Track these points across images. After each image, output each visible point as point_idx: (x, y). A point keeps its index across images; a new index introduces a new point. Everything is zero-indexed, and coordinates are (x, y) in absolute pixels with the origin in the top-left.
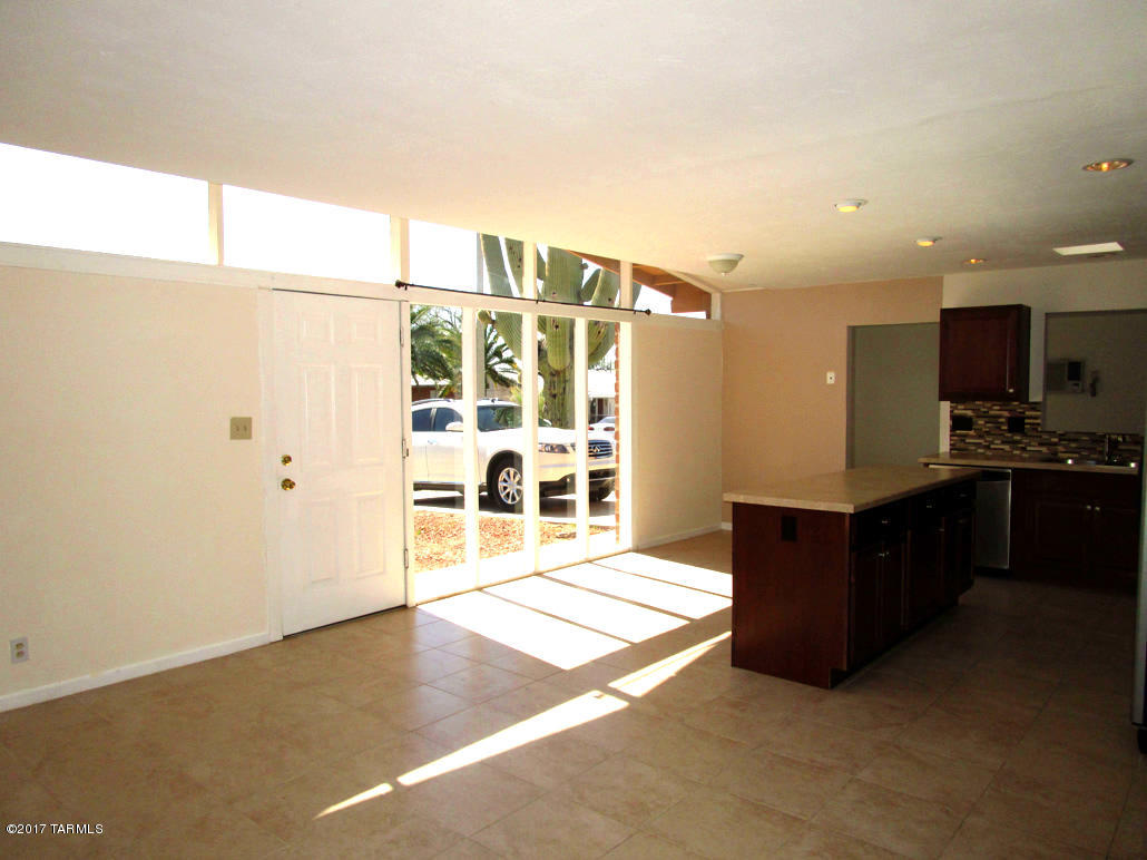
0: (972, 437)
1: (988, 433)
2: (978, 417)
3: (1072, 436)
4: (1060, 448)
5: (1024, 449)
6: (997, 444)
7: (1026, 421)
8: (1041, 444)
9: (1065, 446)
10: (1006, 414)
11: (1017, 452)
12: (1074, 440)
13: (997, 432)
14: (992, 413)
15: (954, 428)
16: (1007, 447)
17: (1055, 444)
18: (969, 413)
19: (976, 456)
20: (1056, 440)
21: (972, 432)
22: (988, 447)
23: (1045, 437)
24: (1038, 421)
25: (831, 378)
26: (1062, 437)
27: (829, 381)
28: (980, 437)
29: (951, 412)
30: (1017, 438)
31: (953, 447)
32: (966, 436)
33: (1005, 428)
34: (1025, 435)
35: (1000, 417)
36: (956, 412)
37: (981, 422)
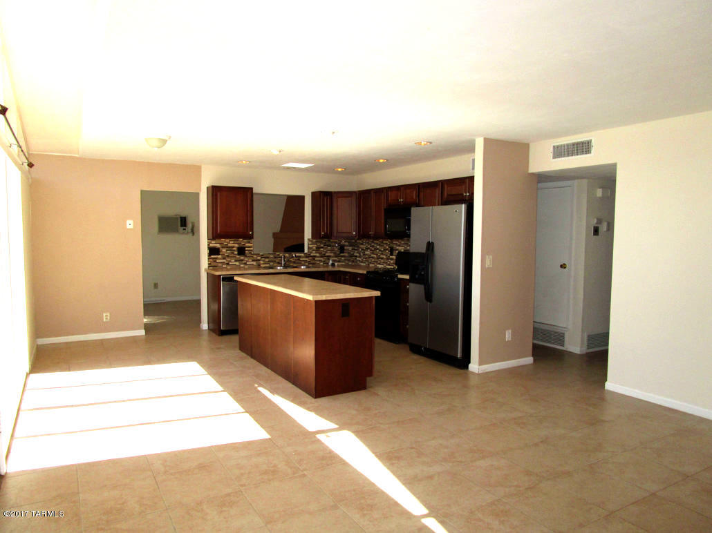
0: (220, 259)
1: (228, 256)
2: (223, 247)
3: (266, 256)
4: (262, 262)
5: (245, 264)
6: (233, 262)
7: (246, 249)
8: (253, 261)
9: (264, 261)
10: (236, 245)
11: (242, 266)
12: (268, 258)
13: (232, 255)
14: (229, 245)
15: (210, 254)
16: (237, 263)
17: (259, 260)
18: (218, 246)
19: (222, 269)
20: (259, 258)
21: (220, 256)
22: (228, 264)
23: (255, 256)
24: (252, 249)
25: (130, 224)
26: (262, 256)
27: (129, 227)
28: (224, 258)
29: (208, 245)
30: (242, 258)
31: (210, 265)
32: (216, 258)
33: (236, 253)
34: (245, 256)
35: (233, 247)
36: (211, 245)
37: (224, 250)
